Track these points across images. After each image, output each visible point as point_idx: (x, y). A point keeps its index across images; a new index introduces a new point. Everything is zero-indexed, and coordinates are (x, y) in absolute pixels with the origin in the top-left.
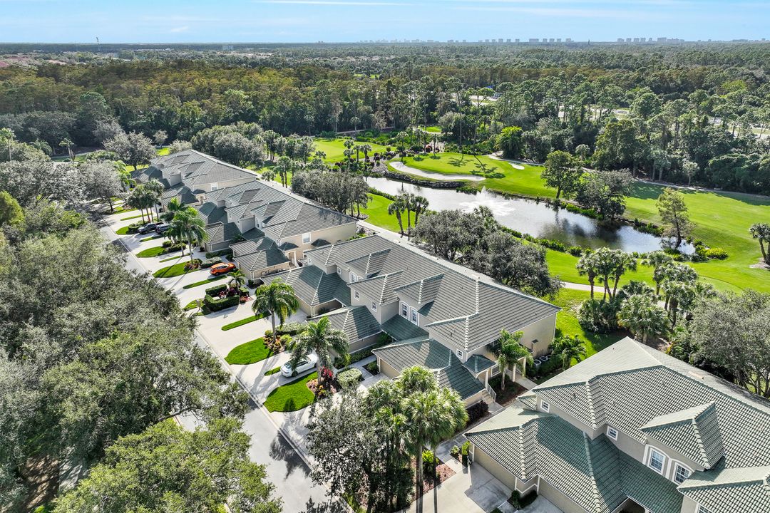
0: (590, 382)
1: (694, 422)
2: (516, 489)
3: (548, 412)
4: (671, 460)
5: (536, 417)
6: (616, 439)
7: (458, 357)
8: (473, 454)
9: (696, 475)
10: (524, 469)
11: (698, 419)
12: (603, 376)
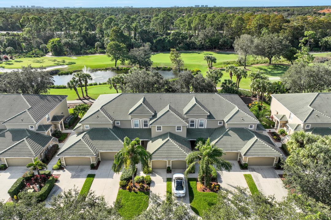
0: (101, 109)
1: (143, 104)
2: (92, 163)
3: (89, 129)
4: (141, 120)
5: (85, 133)
6: (120, 125)
7: (32, 129)
8: (64, 163)
9: (151, 119)
10: (93, 152)
11: (143, 102)
12: (104, 106)
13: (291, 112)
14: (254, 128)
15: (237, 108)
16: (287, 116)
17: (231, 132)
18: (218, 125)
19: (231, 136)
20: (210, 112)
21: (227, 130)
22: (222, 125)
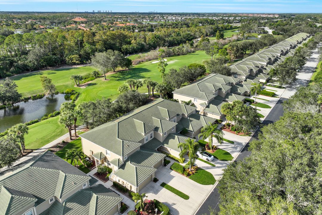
13: (106, 149)
14: (87, 185)
15: (62, 174)
16: (104, 153)
17: (69, 205)
18: (50, 203)
19: (72, 209)
20: (36, 197)
21: (64, 205)
22: (54, 200)
